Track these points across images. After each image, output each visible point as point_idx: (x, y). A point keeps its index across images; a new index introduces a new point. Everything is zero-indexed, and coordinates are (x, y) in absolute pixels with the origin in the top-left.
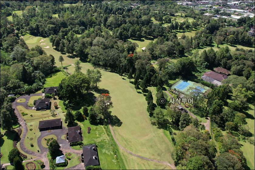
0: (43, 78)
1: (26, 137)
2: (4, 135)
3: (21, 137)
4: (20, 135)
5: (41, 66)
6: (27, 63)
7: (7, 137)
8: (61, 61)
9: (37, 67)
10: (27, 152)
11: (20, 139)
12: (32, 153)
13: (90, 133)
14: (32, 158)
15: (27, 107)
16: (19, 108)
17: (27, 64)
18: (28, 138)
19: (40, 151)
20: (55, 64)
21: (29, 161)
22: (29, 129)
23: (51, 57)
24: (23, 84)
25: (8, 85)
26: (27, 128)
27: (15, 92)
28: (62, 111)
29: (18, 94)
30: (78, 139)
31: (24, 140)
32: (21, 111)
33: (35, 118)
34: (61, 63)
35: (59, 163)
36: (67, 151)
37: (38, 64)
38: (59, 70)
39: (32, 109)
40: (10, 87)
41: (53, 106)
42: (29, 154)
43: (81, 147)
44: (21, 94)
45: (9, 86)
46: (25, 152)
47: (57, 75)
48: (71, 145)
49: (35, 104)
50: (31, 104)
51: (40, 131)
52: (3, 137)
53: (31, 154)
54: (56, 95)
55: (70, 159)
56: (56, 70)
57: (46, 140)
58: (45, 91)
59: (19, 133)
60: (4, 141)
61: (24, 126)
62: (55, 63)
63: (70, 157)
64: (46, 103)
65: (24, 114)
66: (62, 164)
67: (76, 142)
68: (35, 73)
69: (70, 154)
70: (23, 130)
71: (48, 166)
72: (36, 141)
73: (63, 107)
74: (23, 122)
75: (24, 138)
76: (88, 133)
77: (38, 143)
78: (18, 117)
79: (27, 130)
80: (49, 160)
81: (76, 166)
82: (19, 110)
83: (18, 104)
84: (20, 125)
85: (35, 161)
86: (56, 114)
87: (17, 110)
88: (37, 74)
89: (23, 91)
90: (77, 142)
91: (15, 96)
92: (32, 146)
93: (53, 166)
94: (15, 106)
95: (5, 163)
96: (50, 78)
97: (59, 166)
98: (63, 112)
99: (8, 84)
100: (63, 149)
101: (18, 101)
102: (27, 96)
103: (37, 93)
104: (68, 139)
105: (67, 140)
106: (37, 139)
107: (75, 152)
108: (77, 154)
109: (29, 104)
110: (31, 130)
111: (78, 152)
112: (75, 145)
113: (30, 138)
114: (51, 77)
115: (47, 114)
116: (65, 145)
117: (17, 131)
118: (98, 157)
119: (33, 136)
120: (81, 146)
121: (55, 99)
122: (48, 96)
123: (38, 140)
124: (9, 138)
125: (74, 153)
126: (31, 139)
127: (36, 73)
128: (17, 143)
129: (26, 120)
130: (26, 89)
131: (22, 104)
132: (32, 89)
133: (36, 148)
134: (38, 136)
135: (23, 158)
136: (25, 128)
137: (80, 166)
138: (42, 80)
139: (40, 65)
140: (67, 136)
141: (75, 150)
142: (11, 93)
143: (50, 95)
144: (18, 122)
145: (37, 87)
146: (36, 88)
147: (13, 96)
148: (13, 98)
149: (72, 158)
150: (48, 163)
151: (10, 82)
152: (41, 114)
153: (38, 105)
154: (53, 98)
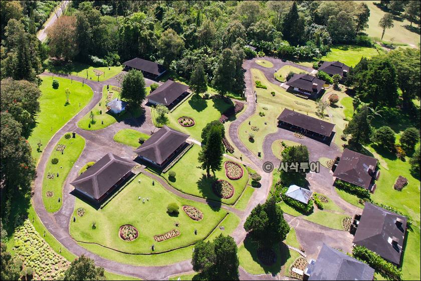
0: (325, 42)
1: (247, 121)
2: (211, 98)
3: (238, 115)
4: (238, 112)
5: (332, 18)
6: (303, 6)
7: (213, 103)
8: (384, 27)
9: (323, 17)
10: (237, 144)
11: (235, 119)
12: (246, 152)
13: (400, 190)
14: (241, 158)
15: (271, 77)
16: (254, 72)
17: (302, 9)
18: (249, 124)
19: (262, 154)
20: (365, 28)
21: (235, 160)
22: (258, 111)
23: (363, 8)
24: (280, 36)
25: (252, 27)
26: (255, 108)
27: (259, 44)
28: (344, 115)
29: (264, 51)
30: (360, 180)
31: (241, 123)
32: (256, 78)
33: (278, 100)
34: (381, 29)
35: (293, 199)
36: (321, 189)
37: (328, 13)
38: (370, 44)
39: (279, 85)
40: (253, 32)
41: (326, 98)
42: (240, 150)
43: (360, 202)
44: (268, 53)
45: (251, 30)
46: (234, 142)
47: (360, 52)
48: (335, 185)
49: (288, 79)
50: (281, 76)
51: (278, 126)
52: (207, 100)
53: (244, 151)
54: (341, 82)
55: (320, 207)
56: (364, 40)
57: (283, 145)
58: (319, 66)
59: (237, 109)
60: (206, 106)
61: (251, 103)
62: (367, 26)
63: (323, 205)
64: (314, 84)
65: (259, 85)
66: (298, 205)
67: (352, 185)
68: (313, 27)
69: (325, 199)
70: (247, 108)
71: (267, 190)
72: (264, 137)
73: (349, 109)
74: (252, 96)
75: (244, 120)
76: (395, 188)
77: (266, 141)
78: (246, 85)
79: (254, 111)
80: (274, 180)
81: (330, 229)
82: (253, 76)
83: (255, 66)
84: (245, 99)
85: (245, 166)
86: (327, 116)
87: (250, 73)
88: (316, 31)
89: (275, 49)
90: (355, 186)
91: (255, 50)
92: (251, 140)
93: (278, 197)
94: (249, 66)
95: (194, 138)
96: (341, 51)
97: (290, 205)
98: (345, 118)
99: (253, 25)
100: (314, 182)
101: (259, 61)
102: (279, 61)
103: (301, 63)
104: (333, 170)
105: (331, 172)
106: (266, 134)
107: (341, 202)
108: (345, 209)
109: (277, 75)
110: (262, 115)
111: (348, 207)
112: (347, 190)
113: (255, 126)
114: (346, 49)
115: (307, 106)
116: (322, 177)
117: (235, 104)
118: (404, 249)
119: (261, 126)
120: (363, 201)
121: (336, 88)
122: (324, 76)
123: (267, 137)
124: (216, 106)
125: (337, 203)
126: (255, 129)
127: (316, 28)
128: (227, 121)
129: (259, 96)
130: (282, 46)
131: (264, 69)
132: (294, 51)
133: (258, 148)
134: (271, 132)
135: (226, 149)
136: (251, 107)
137: (341, 236)
138: (322, 46)
139: (330, 17)
140: (336, 162)
141: (344, 199)
142: (251, 43)
143: (328, 77)
144: (244, 92)
145: (307, 54)
146: (303, 54)
147: (253, 49)
148: (251, 53)
149: (329, 209)
150: (268, 185)
151: (258, 23)
152: (294, 100)
153: (295, 82)
154: (332, 86)
